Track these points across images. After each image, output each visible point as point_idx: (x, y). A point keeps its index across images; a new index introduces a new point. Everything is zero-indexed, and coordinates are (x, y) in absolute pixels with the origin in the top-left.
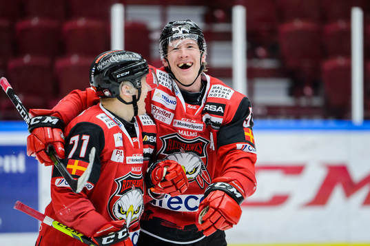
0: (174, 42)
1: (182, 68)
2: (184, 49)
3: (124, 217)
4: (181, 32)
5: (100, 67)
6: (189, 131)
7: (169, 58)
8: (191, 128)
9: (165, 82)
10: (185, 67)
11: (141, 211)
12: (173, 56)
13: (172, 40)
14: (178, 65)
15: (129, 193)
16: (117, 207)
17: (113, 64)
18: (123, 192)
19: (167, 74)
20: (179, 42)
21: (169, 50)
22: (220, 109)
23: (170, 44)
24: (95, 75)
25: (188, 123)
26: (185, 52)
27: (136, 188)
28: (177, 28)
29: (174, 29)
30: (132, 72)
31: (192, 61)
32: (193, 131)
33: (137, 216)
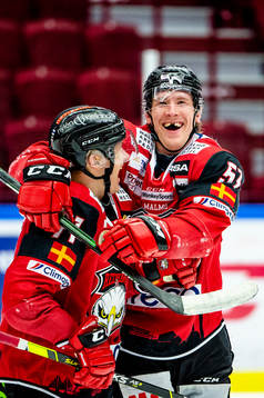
0: (161, 95)
1: (168, 128)
2: (173, 105)
3: (105, 321)
4: (171, 82)
5: (62, 129)
6: (158, 203)
7: (153, 115)
8: (159, 200)
9: (146, 144)
10: (173, 128)
11: (123, 314)
12: (158, 111)
13: (158, 91)
14: (163, 125)
15: (112, 291)
16: (97, 308)
17: (77, 127)
18: (105, 289)
19: (149, 134)
20: (167, 94)
21: (155, 103)
22: (185, 167)
23: (155, 97)
24: (54, 139)
25: (155, 194)
26: (174, 109)
27: (120, 284)
28: (167, 76)
29: (162, 77)
30: (104, 137)
31: (182, 120)
32: (162, 203)
33: (119, 320)
